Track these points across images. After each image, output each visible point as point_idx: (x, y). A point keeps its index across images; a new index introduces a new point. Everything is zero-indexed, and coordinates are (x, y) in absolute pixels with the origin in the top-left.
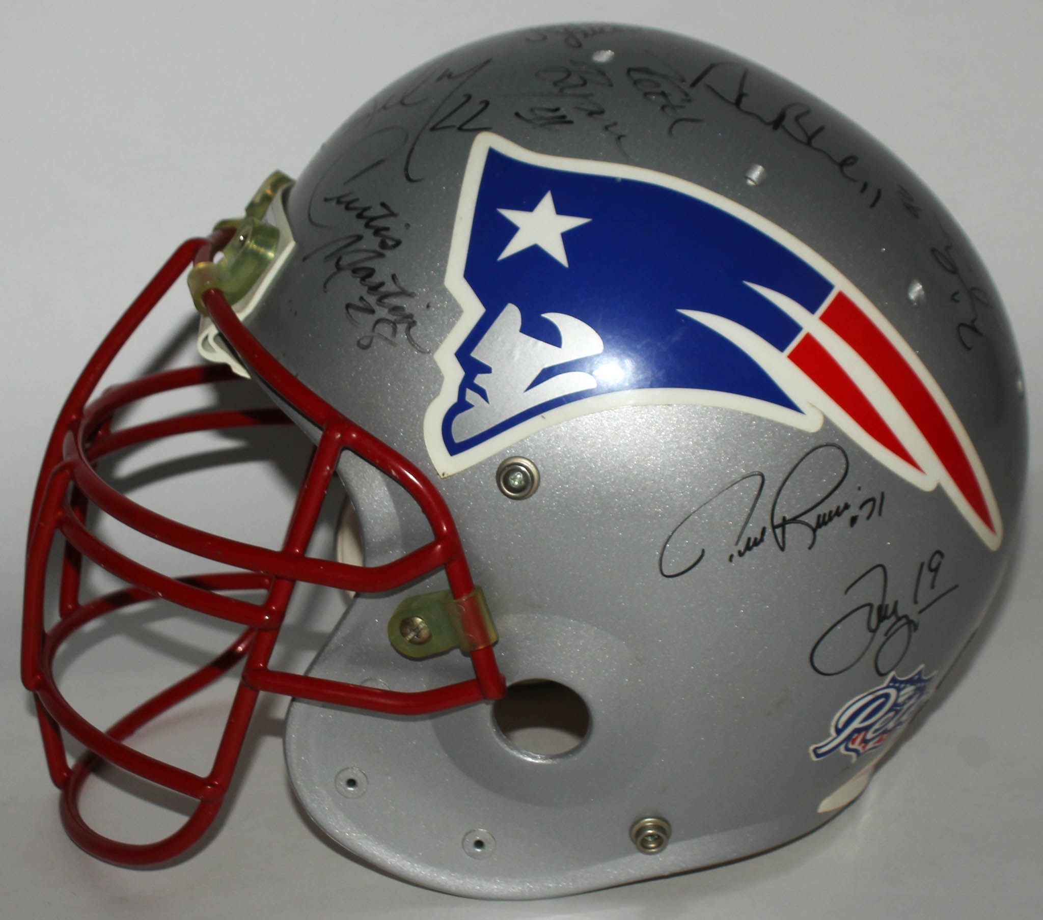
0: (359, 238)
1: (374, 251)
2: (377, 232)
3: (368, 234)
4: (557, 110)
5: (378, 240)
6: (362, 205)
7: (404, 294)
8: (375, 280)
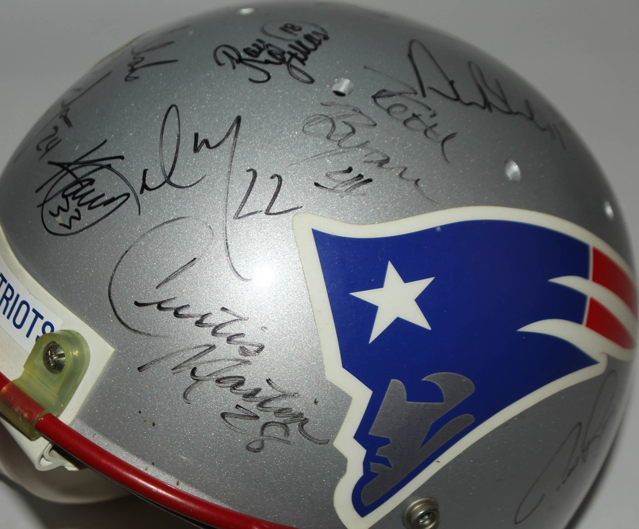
0: (212, 347)
1: (237, 360)
2: (231, 339)
3: (219, 341)
4: (350, 170)
5: (235, 348)
6: (197, 312)
7: (284, 395)
8: (247, 387)
